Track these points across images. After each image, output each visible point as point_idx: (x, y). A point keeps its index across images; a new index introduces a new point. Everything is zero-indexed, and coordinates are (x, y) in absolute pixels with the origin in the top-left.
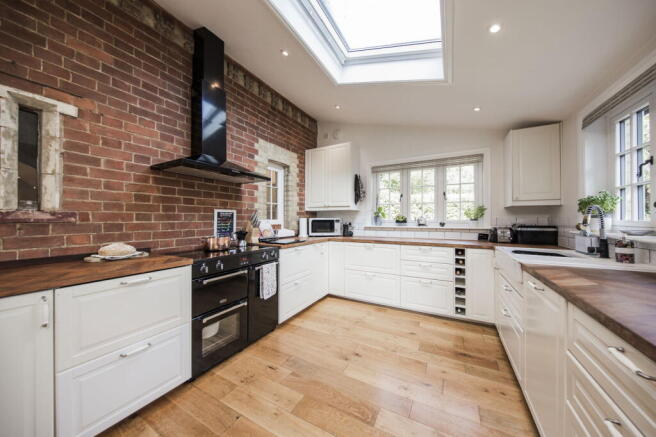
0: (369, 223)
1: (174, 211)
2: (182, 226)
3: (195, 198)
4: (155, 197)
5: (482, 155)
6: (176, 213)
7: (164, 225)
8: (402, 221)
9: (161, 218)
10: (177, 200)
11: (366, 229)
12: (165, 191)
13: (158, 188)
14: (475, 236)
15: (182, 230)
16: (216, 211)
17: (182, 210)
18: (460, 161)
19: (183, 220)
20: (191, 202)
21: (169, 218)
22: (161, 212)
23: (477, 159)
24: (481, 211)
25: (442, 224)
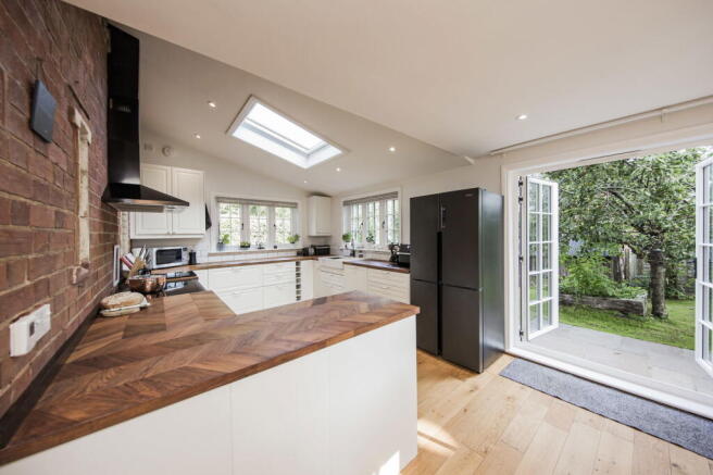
0: (214, 250)
5: (296, 204)
8: (245, 246)
11: (210, 255)
14: (294, 253)
18: (284, 204)
23: (294, 206)
24: (297, 237)
25: (275, 247)
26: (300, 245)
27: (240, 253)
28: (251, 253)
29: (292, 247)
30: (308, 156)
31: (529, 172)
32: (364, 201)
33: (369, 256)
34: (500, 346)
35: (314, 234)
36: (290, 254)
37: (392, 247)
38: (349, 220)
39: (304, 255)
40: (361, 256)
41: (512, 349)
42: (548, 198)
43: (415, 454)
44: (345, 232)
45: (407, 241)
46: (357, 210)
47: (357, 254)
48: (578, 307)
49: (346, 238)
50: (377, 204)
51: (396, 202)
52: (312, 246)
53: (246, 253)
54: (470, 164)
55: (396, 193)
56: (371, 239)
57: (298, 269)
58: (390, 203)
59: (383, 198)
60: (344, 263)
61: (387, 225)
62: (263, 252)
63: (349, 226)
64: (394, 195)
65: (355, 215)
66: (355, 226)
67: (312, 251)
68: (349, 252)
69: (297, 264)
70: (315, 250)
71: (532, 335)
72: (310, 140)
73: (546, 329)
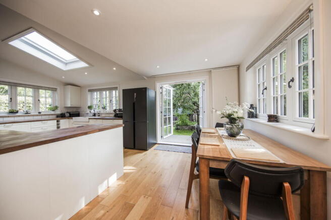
26: (58, 112)
27: (8, 117)
28: (19, 116)
29: (53, 113)
30: (66, 64)
31: (164, 84)
32: (101, 90)
33: (103, 115)
34: (155, 142)
35: (69, 105)
36: (51, 117)
37: (115, 111)
38: (92, 98)
39: (62, 117)
40: (99, 116)
41: (159, 142)
42: (169, 93)
43: (123, 174)
44: (89, 105)
45: (122, 108)
46: (96, 95)
47: (97, 115)
48: (181, 130)
49: (90, 107)
50: (108, 92)
51: (117, 91)
52: (67, 112)
53: (14, 117)
54: (145, 79)
55: (117, 87)
56: (104, 108)
57: (58, 124)
58: (114, 92)
59: (111, 89)
60: (89, 119)
61: (112, 101)
62: (29, 116)
63: (92, 102)
64: (116, 88)
65: (95, 97)
66: (95, 102)
67: (67, 115)
68: (92, 115)
69: (57, 121)
70: (70, 114)
71: (165, 137)
72: (68, 56)
73: (169, 135)
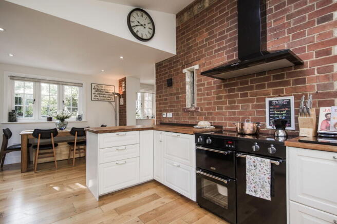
1: (235, 103)
2: (240, 113)
3: (249, 92)
4: (225, 96)
6: (236, 104)
7: (229, 113)
9: (227, 108)
10: (236, 96)
12: (230, 91)
13: (226, 90)
15: (241, 116)
16: (267, 100)
17: (240, 102)
19: (240, 109)
20: (246, 95)
21: (232, 108)
22: (228, 105)
